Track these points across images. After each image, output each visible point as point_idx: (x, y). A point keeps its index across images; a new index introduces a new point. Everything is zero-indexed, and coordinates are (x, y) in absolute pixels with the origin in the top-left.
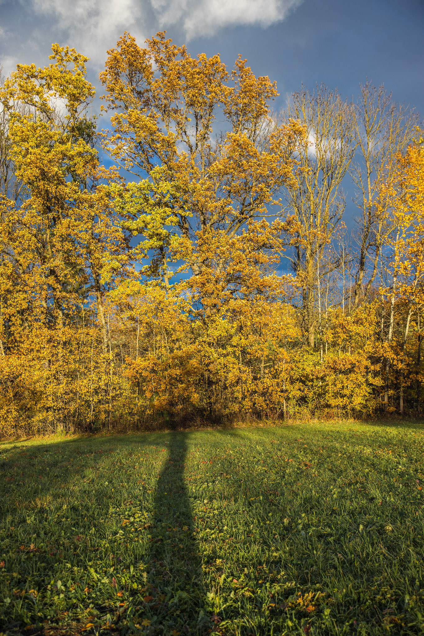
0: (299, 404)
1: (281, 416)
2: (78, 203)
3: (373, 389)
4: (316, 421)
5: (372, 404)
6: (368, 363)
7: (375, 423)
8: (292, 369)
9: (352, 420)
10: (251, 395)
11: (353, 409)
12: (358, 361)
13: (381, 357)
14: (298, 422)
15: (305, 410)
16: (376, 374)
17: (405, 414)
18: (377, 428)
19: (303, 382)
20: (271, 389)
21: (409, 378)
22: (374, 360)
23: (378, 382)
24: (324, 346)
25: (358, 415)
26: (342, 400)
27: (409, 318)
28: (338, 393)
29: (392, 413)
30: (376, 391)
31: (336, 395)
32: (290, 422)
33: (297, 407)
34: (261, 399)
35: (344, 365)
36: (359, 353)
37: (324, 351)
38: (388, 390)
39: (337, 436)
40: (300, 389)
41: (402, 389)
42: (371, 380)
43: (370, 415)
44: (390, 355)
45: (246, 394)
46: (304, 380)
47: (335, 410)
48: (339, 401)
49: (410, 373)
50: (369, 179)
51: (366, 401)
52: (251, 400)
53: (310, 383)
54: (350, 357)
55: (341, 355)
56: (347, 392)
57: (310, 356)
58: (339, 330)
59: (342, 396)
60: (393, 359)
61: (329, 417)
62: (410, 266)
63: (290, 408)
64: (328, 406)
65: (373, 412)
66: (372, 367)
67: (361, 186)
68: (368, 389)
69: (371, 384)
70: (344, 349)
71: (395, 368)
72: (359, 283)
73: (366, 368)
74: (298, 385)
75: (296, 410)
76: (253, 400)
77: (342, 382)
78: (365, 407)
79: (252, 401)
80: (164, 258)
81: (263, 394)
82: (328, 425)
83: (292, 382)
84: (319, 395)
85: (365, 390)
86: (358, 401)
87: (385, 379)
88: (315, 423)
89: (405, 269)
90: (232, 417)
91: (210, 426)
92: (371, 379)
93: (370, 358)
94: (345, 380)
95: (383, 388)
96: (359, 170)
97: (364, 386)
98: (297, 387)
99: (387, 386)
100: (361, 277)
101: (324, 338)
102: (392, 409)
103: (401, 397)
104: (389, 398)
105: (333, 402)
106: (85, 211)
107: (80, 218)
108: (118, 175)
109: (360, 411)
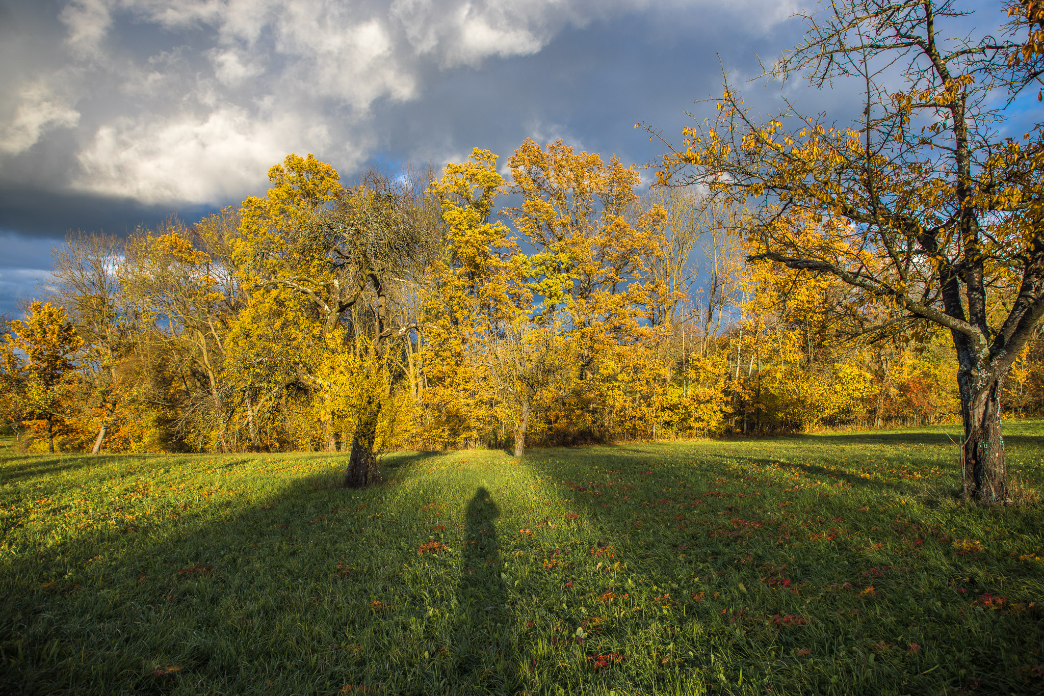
0: (665, 427)
1: (651, 436)
3: (725, 415)
5: (723, 427)
6: (722, 395)
7: (726, 440)
8: (663, 400)
9: (708, 439)
10: (631, 419)
11: (709, 430)
12: (715, 394)
13: (732, 391)
14: (667, 441)
15: (670, 432)
16: (727, 403)
17: (748, 433)
18: (728, 443)
19: (672, 411)
21: (752, 406)
22: (726, 392)
23: (729, 409)
24: (687, 382)
25: (712, 435)
26: (701, 423)
27: (751, 362)
28: (700, 418)
29: (737, 434)
30: (727, 416)
31: (698, 419)
32: (658, 440)
34: (640, 422)
35: (704, 397)
36: (715, 388)
37: (687, 386)
38: (735, 416)
39: (697, 449)
41: (746, 415)
42: (724, 409)
43: (722, 434)
44: (739, 390)
46: (673, 408)
47: (694, 432)
48: (700, 425)
49: (754, 403)
51: (720, 424)
53: (677, 411)
54: (711, 392)
55: (700, 390)
56: (706, 418)
58: (700, 371)
59: (703, 420)
60: (741, 393)
61: (691, 436)
63: (657, 429)
64: (690, 428)
65: (724, 432)
66: (725, 399)
68: (721, 415)
69: (724, 412)
70: (704, 385)
71: (742, 399)
73: (721, 399)
74: (668, 412)
75: (663, 431)
77: (702, 410)
78: (718, 428)
81: (640, 419)
82: (689, 443)
83: (663, 409)
84: (684, 420)
85: (720, 416)
86: (713, 423)
87: (733, 408)
88: (680, 441)
90: (613, 437)
92: (724, 407)
93: (724, 391)
94: (704, 408)
95: (731, 414)
96: (709, 246)
97: (718, 413)
98: (667, 414)
99: (735, 413)
101: (689, 376)
102: (738, 430)
103: (745, 422)
104: (736, 421)
105: (695, 425)
106: (503, 275)
109: (715, 432)
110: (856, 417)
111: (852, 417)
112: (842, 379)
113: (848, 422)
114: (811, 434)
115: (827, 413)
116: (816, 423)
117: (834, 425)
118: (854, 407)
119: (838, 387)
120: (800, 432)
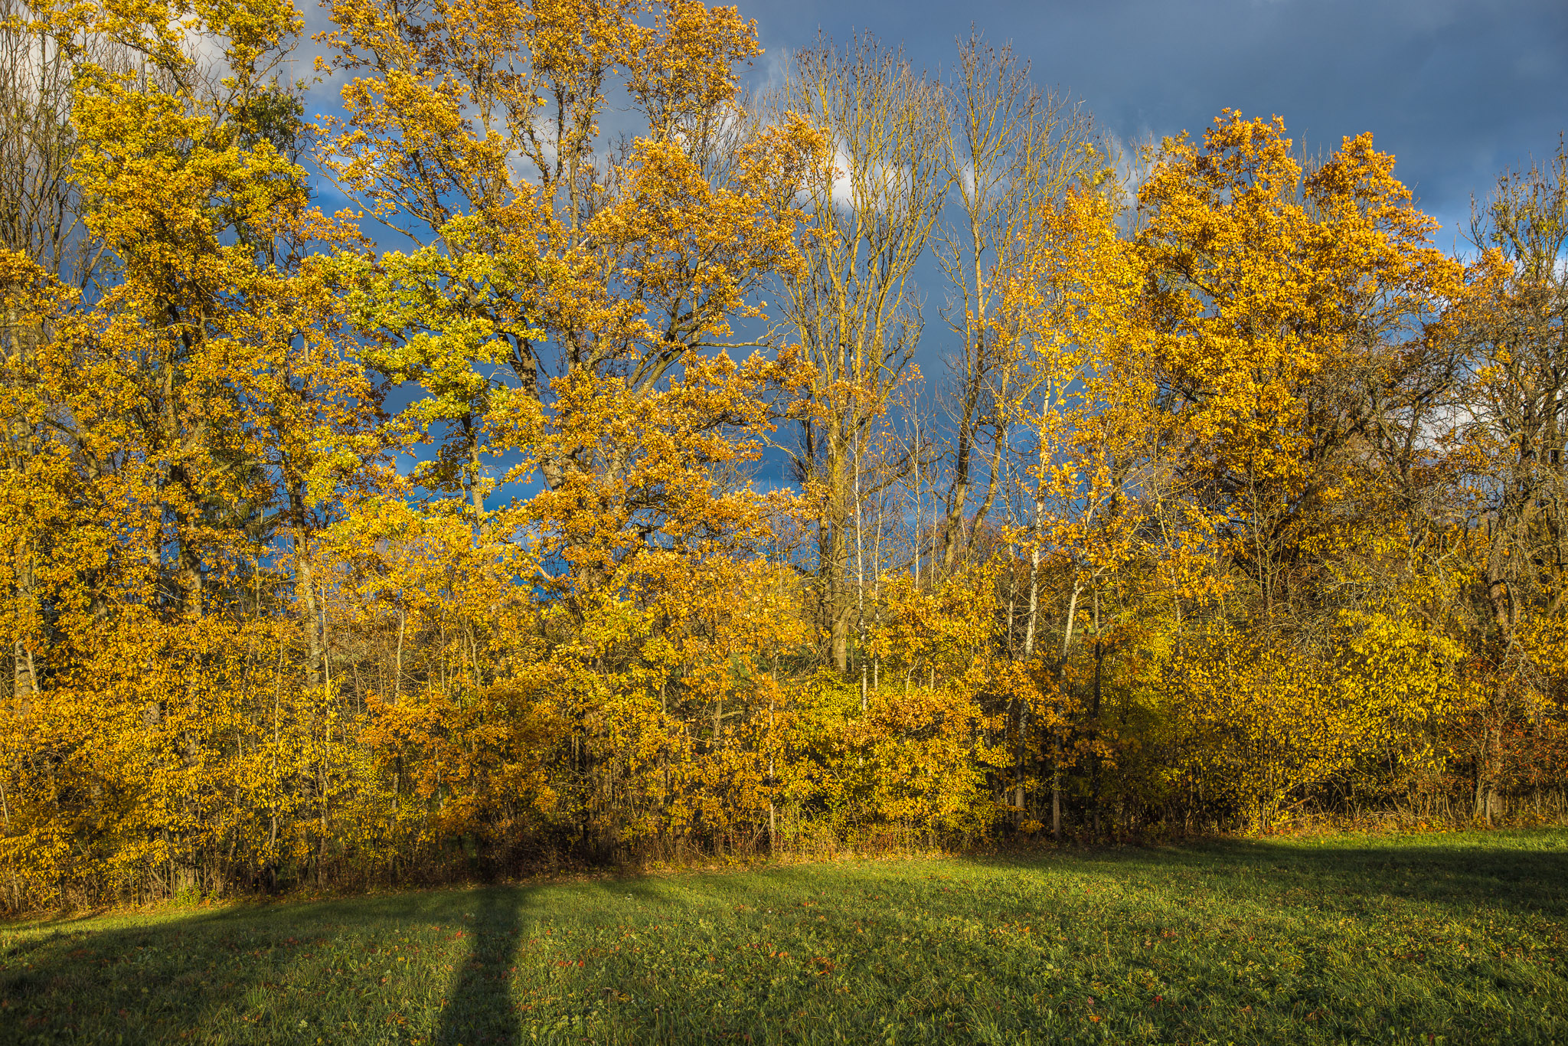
0: (808, 814)
1: (764, 844)
2: (251, 298)
3: (989, 776)
4: (849, 855)
5: (986, 813)
6: (977, 711)
7: (990, 862)
8: (793, 726)
9: (936, 854)
10: (689, 790)
11: (940, 827)
12: (951, 707)
13: (1007, 697)
14: (805, 860)
15: (824, 829)
16: (994, 738)
17: (1064, 837)
18: (997, 873)
19: (820, 760)
20: (739, 776)
21: (1072, 747)
22: (991, 703)
23: (998, 757)
24: (871, 668)
25: (951, 841)
26: (911, 802)
27: (1073, 602)
28: (901, 786)
29: (1032, 835)
30: (995, 781)
31: (899, 791)
32: (786, 859)
33: (804, 822)
34: (715, 801)
35: (917, 717)
36: (953, 687)
37: (870, 680)
38: (1023, 779)
39: (900, 892)
40: (810, 777)
41: (1057, 775)
42: (984, 754)
43: (980, 840)
44: (1029, 692)
45: (676, 788)
46: (819, 753)
47: (896, 829)
48: (907, 807)
49: (1075, 735)
50: (978, 263)
51: (972, 804)
52: (689, 804)
53: (833, 763)
54: (933, 696)
55: (911, 691)
56: (921, 783)
57: (837, 694)
58: (906, 628)
59: (915, 794)
60: (1036, 703)
61: (881, 845)
62: (1075, 476)
63: (786, 825)
64: (879, 818)
65: (987, 832)
66: (986, 723)
67: (960, 281)
68: (976, 777)
69: (983, 764)
70: (919, 676)
71: (1039, 723)
72: (956, 514)
73: (972, 722)
74: (806, 765)
75: (801, 829)
76: (695, 803)
77: (911, 760)
78: (970, 819)
79: (690, 807)
80: (471, 444)
81: (720, 790)
82: (879, 867)
83: (791, 760)
84: (857, 790)
85: (966, 778)
86: (951, 804)
87: (1017, 752)
88: (846, 862)
89: (1063, 482)
90: (638, 850)
91: (583, 871)
92: (982, 750)
93: (981, 698)
94: (918, 753)
95: (1011, 772)
96: (956, 243)
97: (964, 770)
98: (803, 772)
99: (1022, 768)
100: (960, 500)
101: (871, 649)
102: (1034, 824)
103: (1056, 796)
104: (1027, 796)
105: (891, 808)
106: (269, 321)
107: (256, 338)
108: (357, 233)
109: (957, 831)
110: (1413, 785)
111: (1400, 785)
112: (1363, 659)
113: (1385, 802)
114: (1264, 838)
115: (1315, 771)
116: (1282, 806)
117: (1341, 809)
118: (1406, 751)
119: (1351, 687)
120: (1233, 834)
